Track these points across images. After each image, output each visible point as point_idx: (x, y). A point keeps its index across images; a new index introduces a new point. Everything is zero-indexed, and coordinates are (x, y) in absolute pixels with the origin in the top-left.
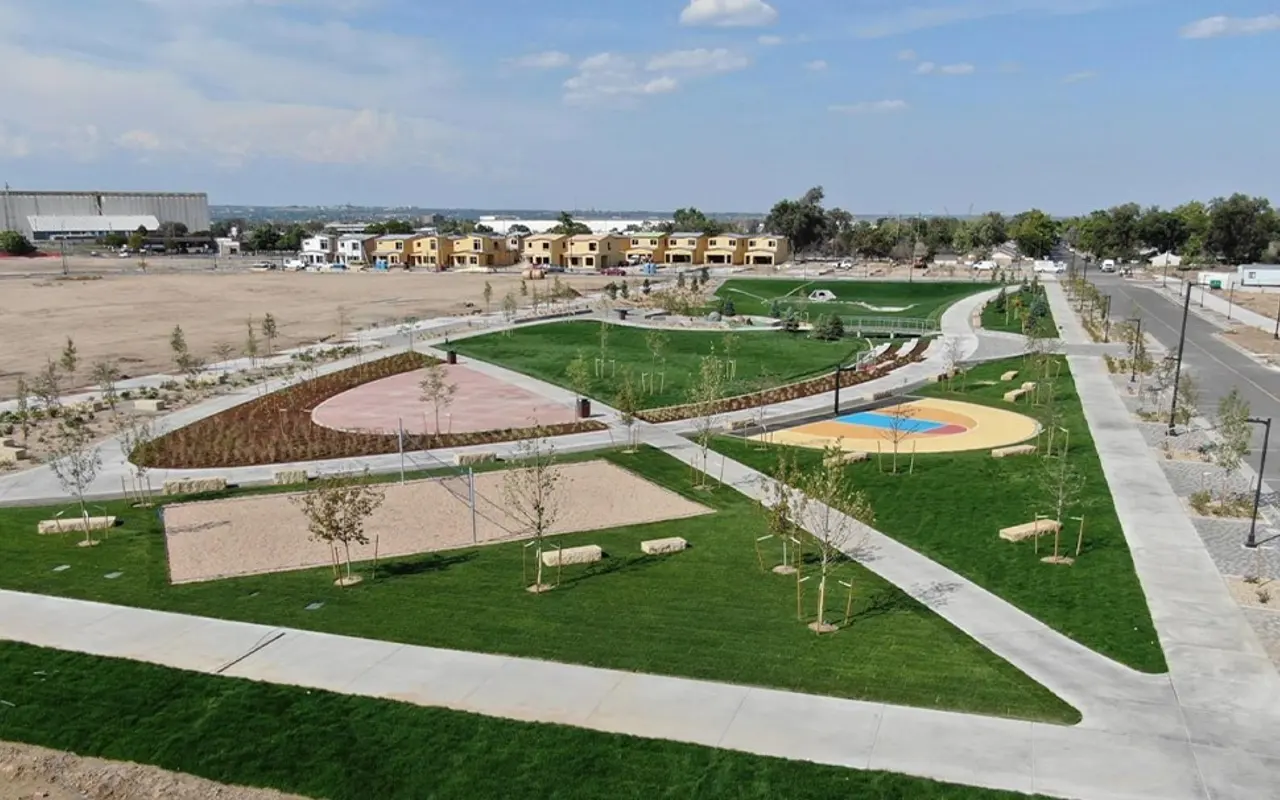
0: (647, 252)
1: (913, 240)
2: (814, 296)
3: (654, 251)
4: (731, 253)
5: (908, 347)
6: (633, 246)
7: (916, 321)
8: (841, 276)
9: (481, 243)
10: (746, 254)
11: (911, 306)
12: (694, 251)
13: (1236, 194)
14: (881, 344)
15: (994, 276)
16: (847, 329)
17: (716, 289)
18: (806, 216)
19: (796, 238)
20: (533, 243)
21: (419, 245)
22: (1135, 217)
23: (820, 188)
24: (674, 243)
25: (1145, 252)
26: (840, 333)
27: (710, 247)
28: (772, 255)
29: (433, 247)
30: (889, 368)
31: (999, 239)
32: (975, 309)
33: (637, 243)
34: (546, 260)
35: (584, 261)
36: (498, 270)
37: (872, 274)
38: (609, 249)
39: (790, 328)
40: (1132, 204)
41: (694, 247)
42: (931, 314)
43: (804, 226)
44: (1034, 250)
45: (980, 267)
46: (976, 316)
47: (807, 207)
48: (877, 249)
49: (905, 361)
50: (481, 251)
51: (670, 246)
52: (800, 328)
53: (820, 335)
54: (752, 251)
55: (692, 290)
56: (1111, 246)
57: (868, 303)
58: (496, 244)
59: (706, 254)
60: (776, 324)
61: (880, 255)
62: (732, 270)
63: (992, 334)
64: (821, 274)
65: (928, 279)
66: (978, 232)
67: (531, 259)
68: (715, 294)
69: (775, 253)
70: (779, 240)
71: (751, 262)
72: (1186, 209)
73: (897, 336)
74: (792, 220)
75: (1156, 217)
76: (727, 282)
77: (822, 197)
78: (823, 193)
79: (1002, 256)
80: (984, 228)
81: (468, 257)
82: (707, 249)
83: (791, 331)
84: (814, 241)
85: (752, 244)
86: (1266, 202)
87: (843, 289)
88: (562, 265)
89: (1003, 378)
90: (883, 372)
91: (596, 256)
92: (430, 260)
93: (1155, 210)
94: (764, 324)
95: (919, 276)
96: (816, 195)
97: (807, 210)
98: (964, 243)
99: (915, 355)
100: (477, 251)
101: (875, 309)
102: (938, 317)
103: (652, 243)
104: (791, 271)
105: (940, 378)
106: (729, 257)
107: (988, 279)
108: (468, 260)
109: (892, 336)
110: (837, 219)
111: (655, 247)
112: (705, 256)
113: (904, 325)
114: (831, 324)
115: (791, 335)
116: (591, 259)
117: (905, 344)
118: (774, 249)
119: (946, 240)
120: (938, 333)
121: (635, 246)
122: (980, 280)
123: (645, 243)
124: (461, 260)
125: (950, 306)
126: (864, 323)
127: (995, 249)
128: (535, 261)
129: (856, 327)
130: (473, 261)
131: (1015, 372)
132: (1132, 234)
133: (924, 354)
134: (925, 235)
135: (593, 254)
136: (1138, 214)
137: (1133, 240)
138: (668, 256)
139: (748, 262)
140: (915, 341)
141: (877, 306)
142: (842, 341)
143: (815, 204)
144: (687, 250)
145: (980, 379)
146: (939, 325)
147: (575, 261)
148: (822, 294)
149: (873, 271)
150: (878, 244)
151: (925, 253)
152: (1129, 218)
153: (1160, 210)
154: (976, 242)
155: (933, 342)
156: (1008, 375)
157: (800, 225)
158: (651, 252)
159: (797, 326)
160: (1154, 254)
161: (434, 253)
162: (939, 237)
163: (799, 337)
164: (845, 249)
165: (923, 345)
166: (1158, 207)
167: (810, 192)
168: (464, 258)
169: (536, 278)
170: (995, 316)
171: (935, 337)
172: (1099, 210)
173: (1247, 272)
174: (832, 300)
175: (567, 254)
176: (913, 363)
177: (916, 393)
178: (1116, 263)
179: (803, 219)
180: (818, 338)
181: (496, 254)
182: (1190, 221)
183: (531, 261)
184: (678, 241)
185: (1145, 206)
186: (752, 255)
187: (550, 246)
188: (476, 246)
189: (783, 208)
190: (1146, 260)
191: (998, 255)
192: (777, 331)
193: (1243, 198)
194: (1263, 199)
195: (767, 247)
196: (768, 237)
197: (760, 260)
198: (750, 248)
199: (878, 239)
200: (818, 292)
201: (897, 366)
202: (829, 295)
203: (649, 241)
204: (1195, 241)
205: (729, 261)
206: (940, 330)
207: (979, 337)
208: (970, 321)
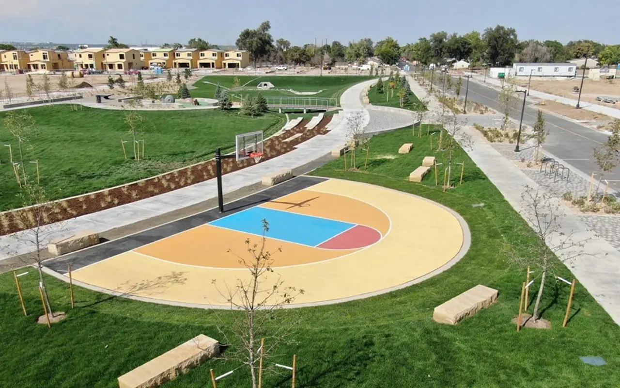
0: (162, 61)
1: (323, 54)
2: (261, 86)
3: (166, 60)
4: (214, 61)
5: (316, 120)
6: (153, 58)
7: (322, 100)
8: (278, 74)
9: (47, 54)
10: (224, 62)
11: (321, 91)
12: (191, 60)
13: (498, 26)
14: (296, 118)
15: (371, 72)
16: (270, 106)
17: (194, 82)
18: (260, 39)
19: (255, 52)
20: (82, 55)
21: (5, 57)
22: (444, 40)
23: (268, 22)
24: (178, 55)
25: (449, 60)
26: (265, 110)
27: (201, 58)
28: (239, 62)
29: (15, 58)
30: (297, 142)
31: (371, 54)
32: (363, 91)
33: (155, 56)
34: (92, 66)
35: (116, 67)
36: (56, 73)
37: (298, 73)
38: (134, 58)
39: (225, 107)
40: (443, 32)
41: (191, 58)
42: (334, 95)
43: (259, 45)
44: (389, 61)
45: (362, 68)
46: (364, 96)
47: (261, 33)
48: (302, 59)
49: (312, 133)
50: (48, 60)
51: (176, 57)
52: (233, 107)
53: (248, 111)
54: (227, 60)
55: (177, 82)
56: (432, 57)
57: (294, 90)
58: (59, 55)
59: (199, 62)
60: (216, 104)
61: (304, 63)
62: (212, 71)
63: (379, 108)
64: (267, 73)
65: (331, 75)
66: (359, 50)
67: (82, 65)
68: (193, 85)
69: (241, 61)
70: (243, 53)
71: (227, 67)
72: (470, 36)
73: (309, 111)
74: (252, 42)
75: (455, 40)
76: (205, 77)
77: (270, 27)
78: (270, 25)
79: (372, 63)
80: (362, 48)
81: (40, 64)
82: (199, 59)
83: (226, 109)
84: (266, 54)
85: (227, 55)
86: (514, 31)
87: (278, 82)
88: (102, 68)
89: (401, 151)
90: (291, 146)
91: (124, 63)
92: (14, 67)
93: (455, 35)
94: (208, 103)
95: (326, 73)
96: (266, 26)
97: (261, 36)
98: (351, 57)
99: (321, 129)
100: (46, 60)
101: (298, 93)
102: (339, 97)
103: (165, 55)
104: (250, 71)
105: (342, 153)
106: (213, 64)
107: (368, 74)
108: (40, 66)
109: (305, 112)
110: (281, 45)
111: (167, 58)
112: (198, 64)
113: (313, 103)
114: (258, 103)
115: (225, 112)
116: (121, 65)
117: (314, 117)
118: (240, 58)
119: (341, 55)
120: (339, 108)
121: (154, 57)
122: (363, 74)
123: (160, 55)
124: (36, 67)
125: (345, 90)
126: (284, 102)
127: (369, 59)
128: (84, 67)
129: (277, 105)
130: (43, 67)
131: (411, 145)
132: (444, 50)
133: (328, 127)
134: (330, 52)
135: (122, 62)
136: (446, 38)
137: (444, 53)
138: (175, 64)
139: (225, 67)
140: (321, 115)
141: (300, 92)
142: (266, 117)
143: (266, 32)
144: (188, 59)
145: (380, 153)
146: (339, 102)
147: (111, 66)
148: (266, 85)
149: (299, 71)
150: (303, 57)
151: (330, 62)
152: (441, 41)
153: (458, 36)
154: (358, 55)
155: (335, 115)
156: (405, 148)
157: (257, 45)
158: (165, 61)
159: (231, 105)
160: (454, 61)
161: (16, 62)
162: (337, 53)
163: (232, 115)
164: (284, 59)
165: (327, 119)
166: (457, 34)
167: (263, 24)
168: (37, 65)
169: (77, 77)
170: (377, 95)
171: (337, 112)
172: (423, 37)
173: (519, 67)
174: (271, 88)
175: (104, 62)
176: (319, 135)
177: (317, 172)
178: (437, 65)
179: (259, 41)
180: (246, 114)
181: (60, 62)
182: (473, 42)
183: (82, 67)
184: (181, 54)
185: (450, 33)
186: (227, 62)
187: (93, 56)
188: (45, 57)
189: (247, 34)
190: (451, 65)
191: (370, 62)
192: (215, 109)
193: (502, 28)
194: (513, 28)
195: (235, 57)
196: (236, 51)
197: (231, 66)
198: (226, 58)
199: (303, 53)
200: (263, 83)
201: (304, 139)
202: (270, 85)
203: (163, 54)
204: (476, 54)
205: (213, 67)
206: (340, 106)
207: (369, 111)
208: (361, 99)
